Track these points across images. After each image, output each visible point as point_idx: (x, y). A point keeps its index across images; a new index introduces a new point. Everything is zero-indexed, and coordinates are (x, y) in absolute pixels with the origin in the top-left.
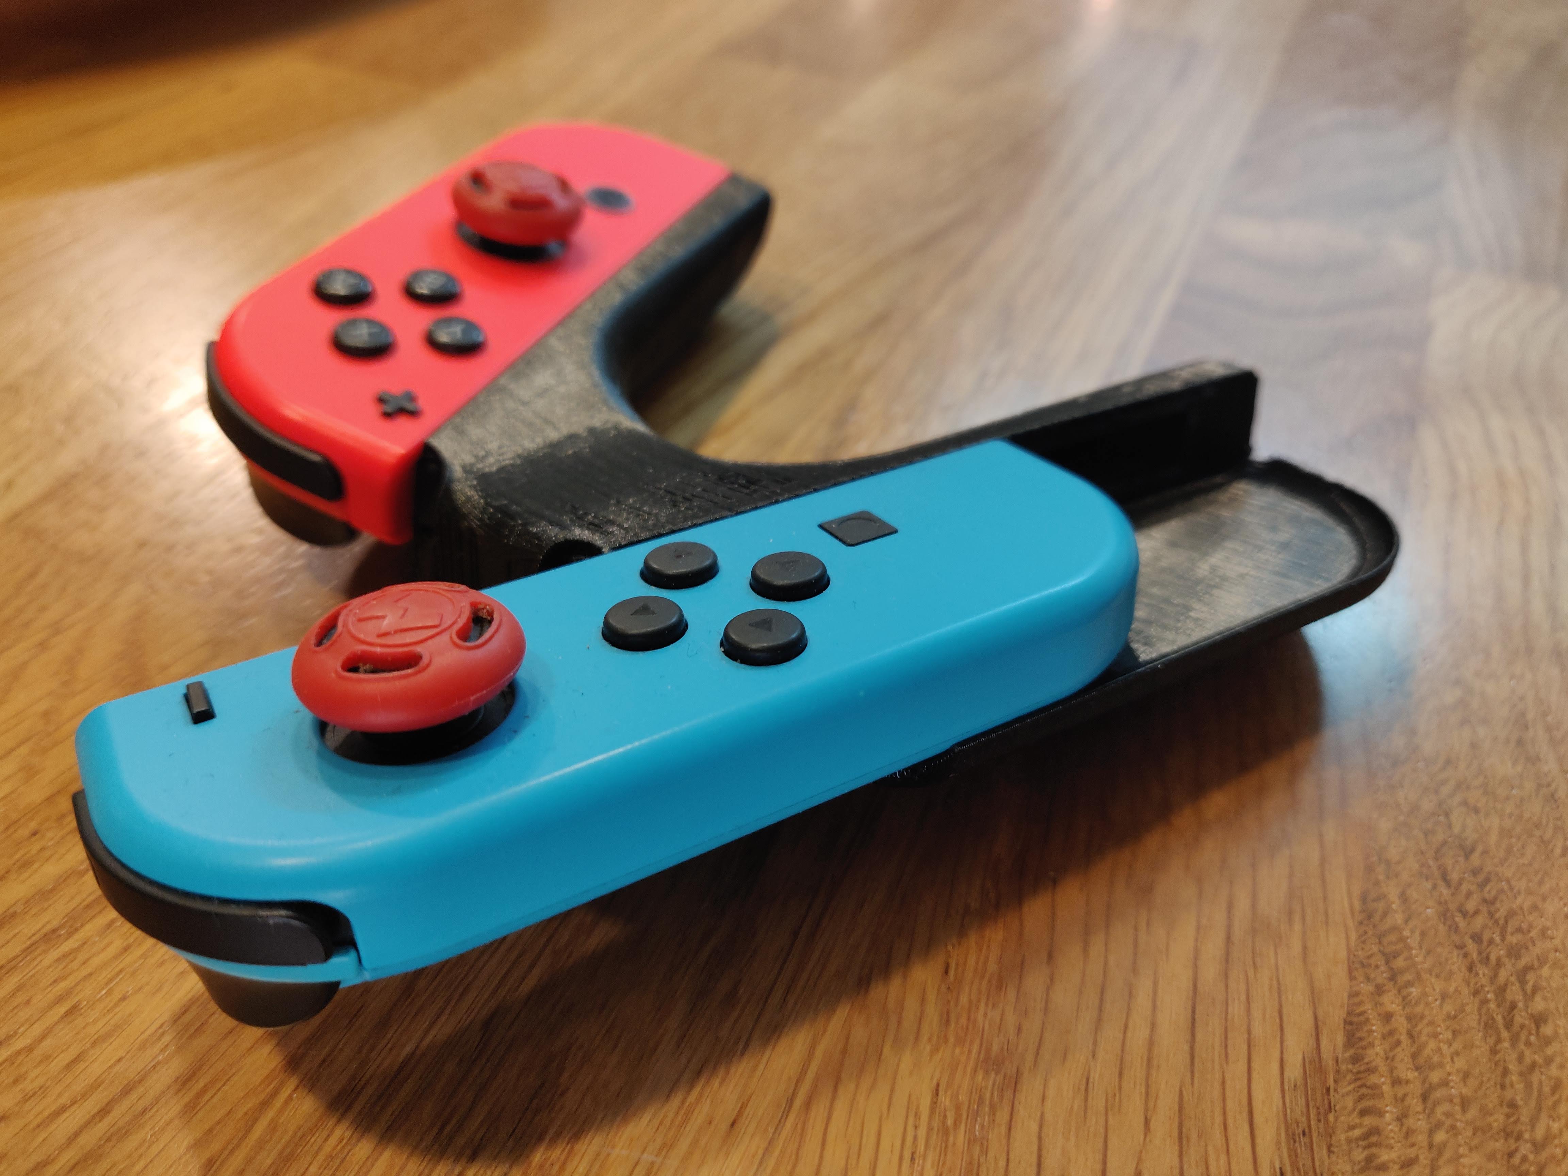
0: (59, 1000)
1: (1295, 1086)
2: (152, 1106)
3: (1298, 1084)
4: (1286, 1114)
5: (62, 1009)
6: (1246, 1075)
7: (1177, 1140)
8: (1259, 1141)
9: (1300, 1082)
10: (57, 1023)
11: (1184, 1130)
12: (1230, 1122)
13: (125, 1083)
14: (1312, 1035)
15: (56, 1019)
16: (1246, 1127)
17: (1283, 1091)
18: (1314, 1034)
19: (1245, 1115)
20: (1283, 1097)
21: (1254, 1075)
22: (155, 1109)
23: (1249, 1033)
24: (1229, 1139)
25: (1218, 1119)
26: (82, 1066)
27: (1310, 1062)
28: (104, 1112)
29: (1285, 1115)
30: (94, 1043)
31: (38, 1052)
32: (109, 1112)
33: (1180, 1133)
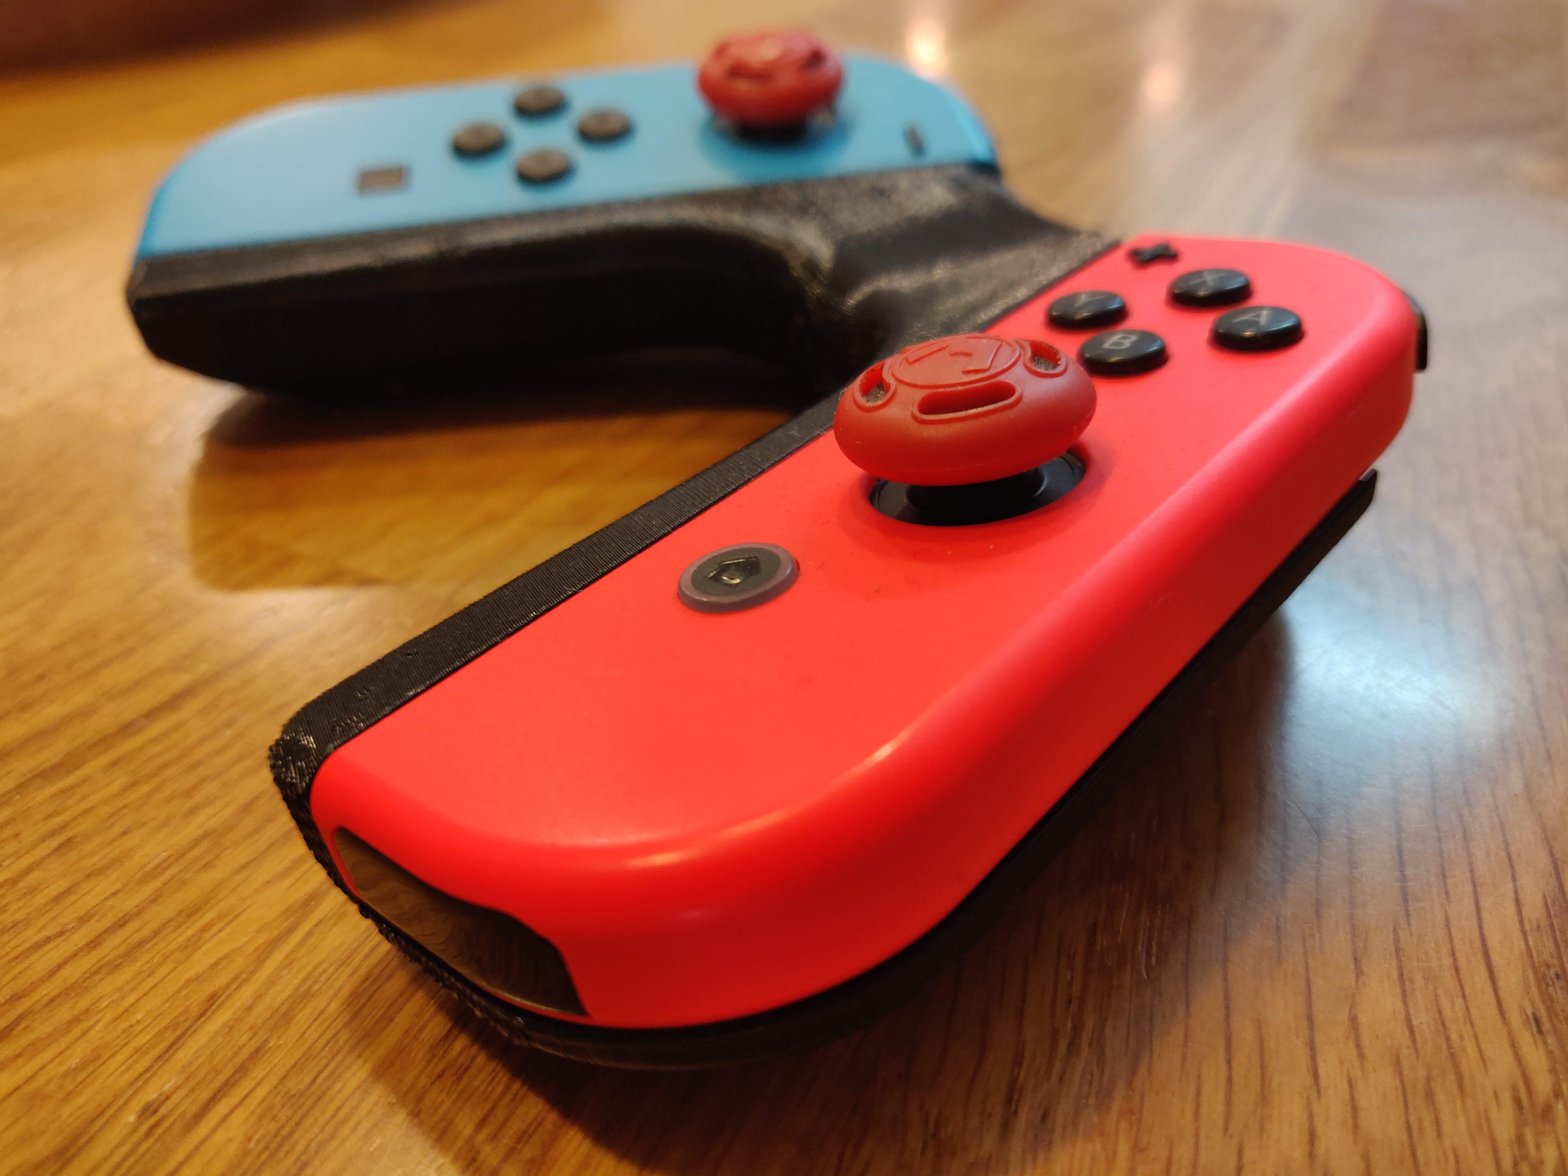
0: (52, 834)
1: (1539, 927)
2: (150, 938)
3: (1542, 924)
4: (1532, 956)
5: (54, 843)
6: (1474, 914)
7: (1397, 983)
8: (1501, 984)
9: (1544, 922)
10: (48, 855)
11: (1405, 971)
12: (1462, 963)
13: (121, 915)
14: (1551, 875)
15: (48, 851)
16: (1483, 969)
17: (1524, 933)
18: (1553, 873)
19: (1480, 956)
20: (1526, 939)
21: (1485, 915)
22: (152, 943)
23: (1472, 871)
24: (1463, 982)
25: (1447, 962)
26: (73, 898)
27: (1553, 902)
28: (94, 944)
29: (1530, 955)
30: (89, 876)
31: (22, 885)
32: (100, 944)
33: (1401, 975)
